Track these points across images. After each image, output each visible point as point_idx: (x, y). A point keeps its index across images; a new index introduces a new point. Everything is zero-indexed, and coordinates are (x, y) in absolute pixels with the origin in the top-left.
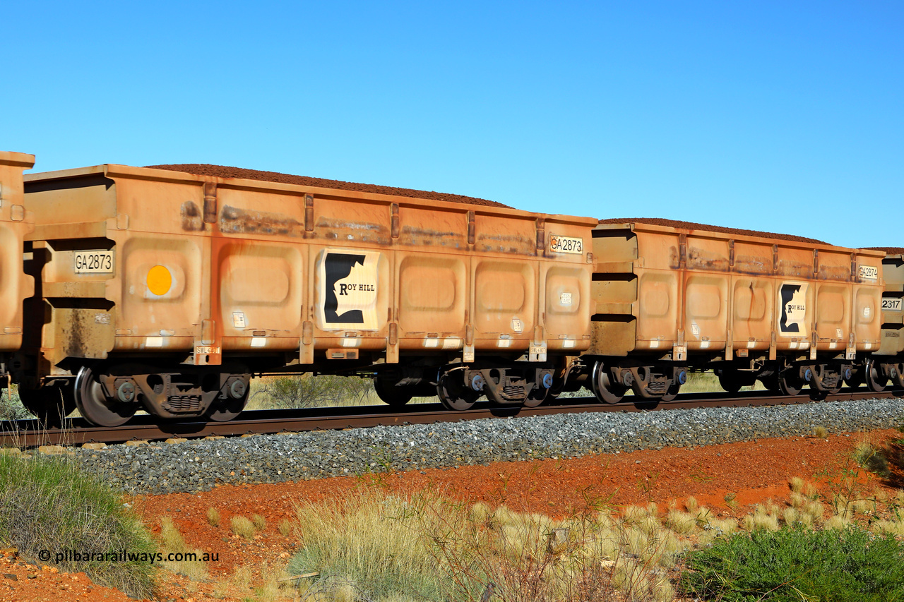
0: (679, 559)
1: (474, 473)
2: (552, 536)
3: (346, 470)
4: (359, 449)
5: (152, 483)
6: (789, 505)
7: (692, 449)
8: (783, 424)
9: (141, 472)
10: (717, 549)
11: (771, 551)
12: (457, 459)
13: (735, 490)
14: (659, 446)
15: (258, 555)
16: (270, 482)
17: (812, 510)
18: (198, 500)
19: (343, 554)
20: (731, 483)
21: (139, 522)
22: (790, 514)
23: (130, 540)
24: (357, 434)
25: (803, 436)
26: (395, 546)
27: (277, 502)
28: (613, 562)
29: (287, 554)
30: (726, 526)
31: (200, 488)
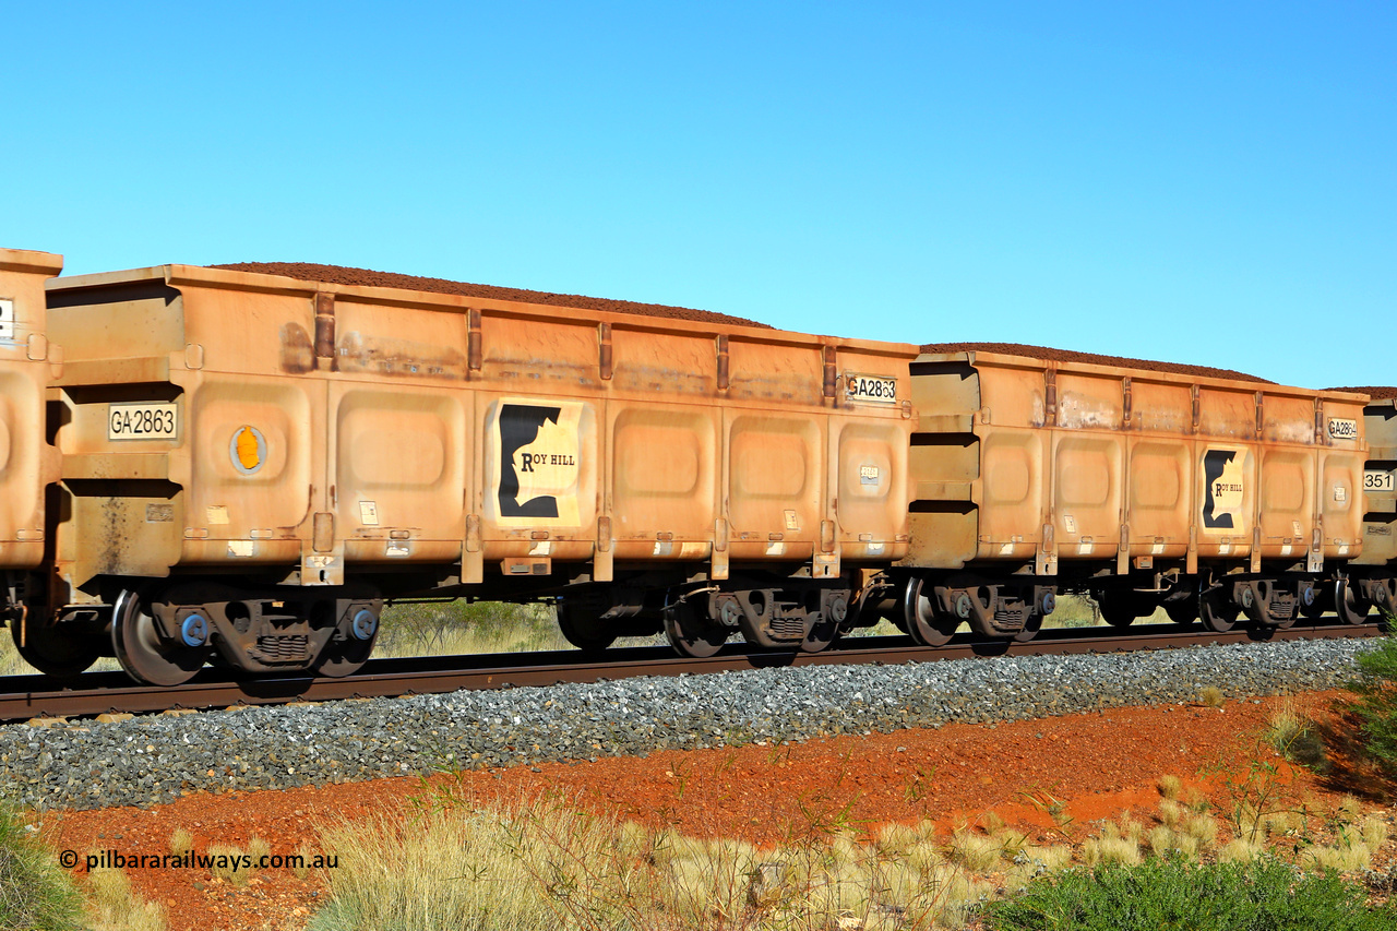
0: (971, 915)
1: (623, 770)
2: (756, 876)
3: (404, 766)
4: (426, 729)
5: (74, 789)
6: (1158, 821)
7: (993, 727)
8: (1148, 684)
9: (55, 773)
10: (1037, 898)
11: (1128, 899)
12: (594, 747)
13: (1067, 797)
14: (937, 721)
15: (254, 912)
16: (275, 788)
17: (1197, 830)
18: (152, 817)
19: (400, 912)
20: (1059, 784)
21: (51, 857)
22: (1161, 837)
23: (36, 888)
24: (423, 704)
25: (1181, 703)
26: (488, 896)
27: (287, 821)
28: (858, 920)
29: (304, 909)
30: (1052, 858)
31: (155, 798)
